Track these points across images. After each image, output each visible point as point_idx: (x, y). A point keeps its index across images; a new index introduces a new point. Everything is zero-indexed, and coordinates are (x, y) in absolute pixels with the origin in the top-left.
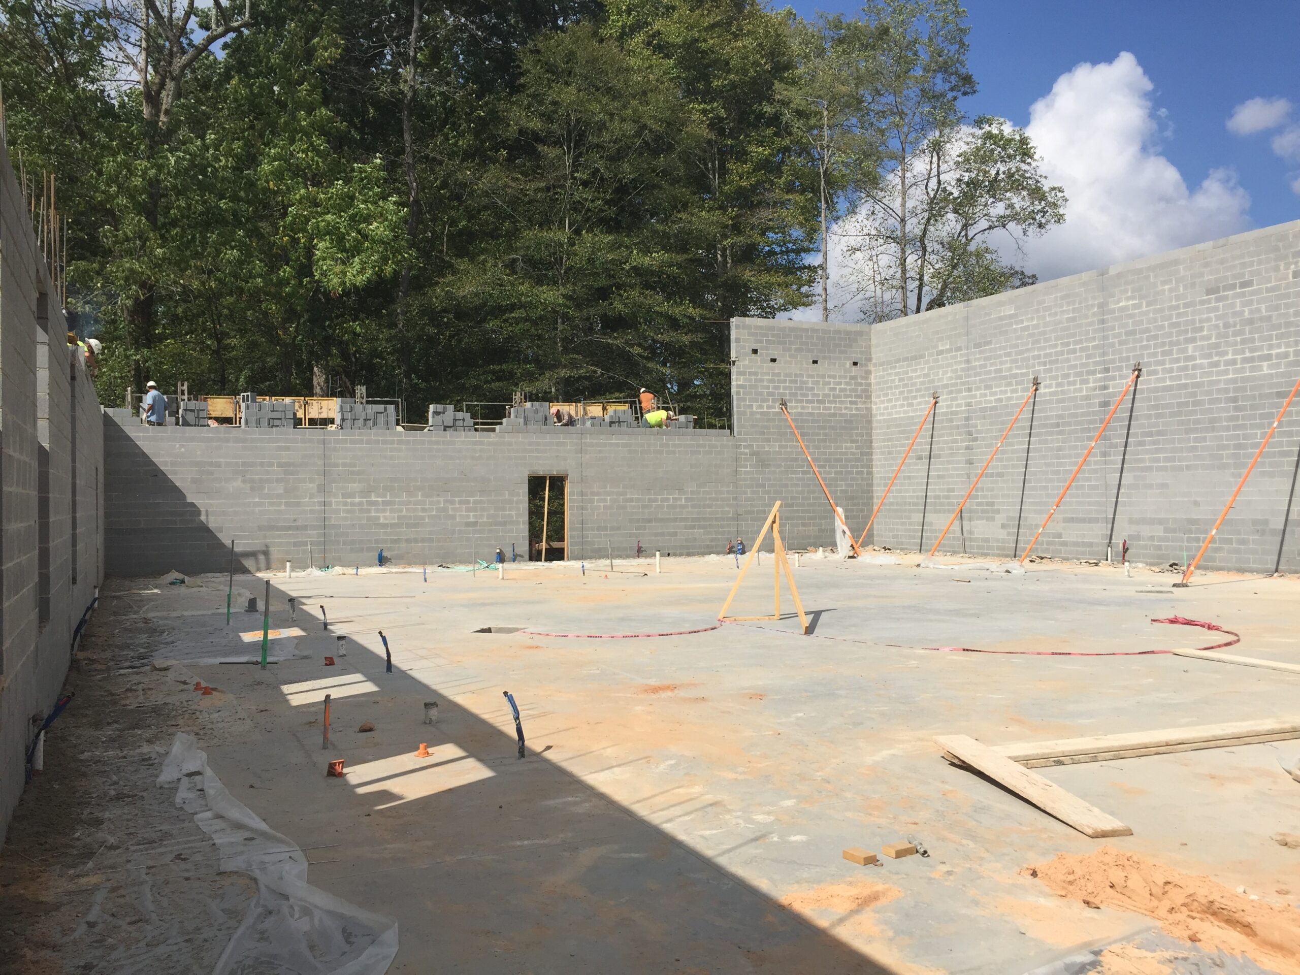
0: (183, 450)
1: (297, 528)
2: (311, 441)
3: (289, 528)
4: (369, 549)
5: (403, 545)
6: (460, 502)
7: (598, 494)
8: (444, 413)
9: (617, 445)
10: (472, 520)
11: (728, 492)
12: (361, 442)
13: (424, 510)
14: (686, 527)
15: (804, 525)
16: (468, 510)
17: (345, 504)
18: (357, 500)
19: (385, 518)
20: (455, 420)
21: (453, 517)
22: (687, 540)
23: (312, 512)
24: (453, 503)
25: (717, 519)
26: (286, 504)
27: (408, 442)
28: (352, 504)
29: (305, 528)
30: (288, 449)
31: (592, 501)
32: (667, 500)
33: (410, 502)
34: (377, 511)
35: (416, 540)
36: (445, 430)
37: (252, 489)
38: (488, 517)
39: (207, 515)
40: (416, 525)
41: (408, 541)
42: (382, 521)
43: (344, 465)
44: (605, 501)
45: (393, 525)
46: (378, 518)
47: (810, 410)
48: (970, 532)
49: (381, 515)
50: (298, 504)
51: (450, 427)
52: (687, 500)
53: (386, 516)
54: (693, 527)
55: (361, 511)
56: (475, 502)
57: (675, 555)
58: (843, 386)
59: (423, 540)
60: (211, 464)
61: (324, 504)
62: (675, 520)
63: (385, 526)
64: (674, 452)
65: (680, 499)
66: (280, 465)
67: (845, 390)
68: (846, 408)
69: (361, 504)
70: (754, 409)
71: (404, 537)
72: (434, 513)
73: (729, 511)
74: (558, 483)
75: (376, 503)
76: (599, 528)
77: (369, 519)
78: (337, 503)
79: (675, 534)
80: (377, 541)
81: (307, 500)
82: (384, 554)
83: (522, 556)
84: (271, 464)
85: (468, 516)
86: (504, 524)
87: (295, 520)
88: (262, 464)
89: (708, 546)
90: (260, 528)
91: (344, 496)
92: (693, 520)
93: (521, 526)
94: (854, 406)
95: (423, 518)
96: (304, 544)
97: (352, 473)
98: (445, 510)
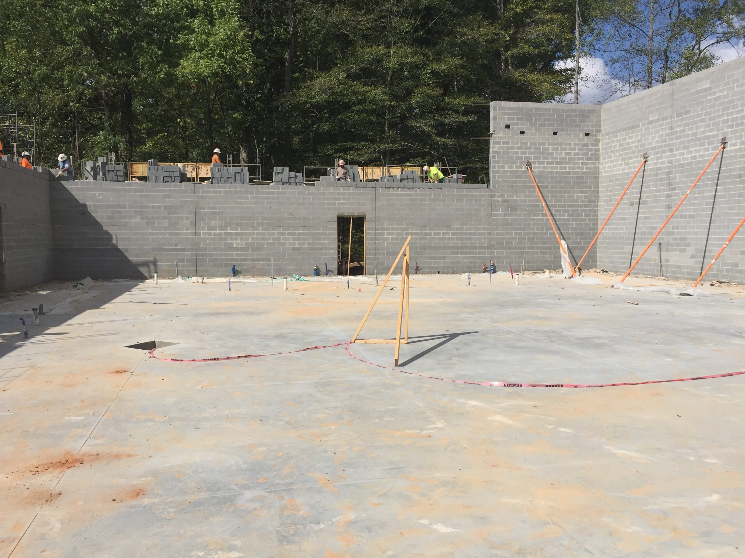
0: (101, 197)
1: (178, 250)
2: (186, 191)
3: (172, 250)
4: (227, 265)
5: (250, 263)
6: (289, 234)
7: (387, 229)
8: (282, 173)
9: (402, 195)
10: (297, 246)
11: (484, 229)
12: (220, 192)
13: (264, 239)
14: (452, 253)
15: (542, 253)
16: (294, 239)
17: (210, 234)
18: (218, 232)
19: (237, 244)
20: (290, 178)
21: (284, 244)
22: (452, 263)
23: (187, 239)
24: (284, 234)
25: (475, 248)
26: (170, 234)
27: (252, 193)
28: (215, 234)
29: (183, 250)
30: (170, 197)
31: (383, 234)
32: (438, 234)
33: (254, 234)
34: (231, 239)
35: (258, 260)
36: (283, 184)
37: (147, 223)
38: (309, 244)
39: (117, 241)
40: (258, 249)
41: (253, 260)
42: (235, 246)
43: (209, 208)
44: (393, 234)
45: (242, 249)
46: (232, 244)
47: (550, 170)
48: (667, 260)
49: (234, 242)
50: (178, 234)
51: (287, 182)
52: (453, 234)
53: (237, 243)
54: (457, 253)
55: (221, 239)
56: (299, 234)
57: (443, 273)
58: (576, 151)
59: (263, 260)
60: (119, 206)
61: (196, 234)
62: (444, 248)
63: (237, 249)
64: (444, 200)
65: (448, 234)
66: (165, 208)
67: (578, 154)
68: (578, 168)
69: (220, 234)
70: (506, 169)
71: (250, 257)
72: (271, 241)
73: (484, 243)
74: (359, 222)
75: (231, 234)
76: (388, 253)
77: (226, 244)
78: (205, 234)
79: (444, 258)
80: (232, 260)
81: (184, 231)
82: (237, 268)
83: (332, 272)
84: (159, 207)
85: (295, 244)
86: (320, 249)
87: (176, 245)
88: (153, 207)
89: (468, 267)
90: (153, 250)
91: (209, 229)
92: (458, 248)
93: (332, 251)
94: (585, 166)
95: (263, 245)
96: (183, 261)
97: (214, 213)
98: (278, 239)
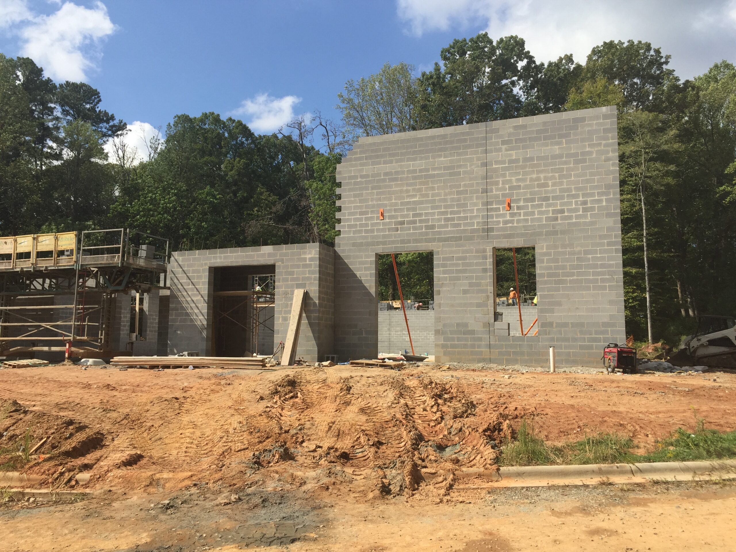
4: (403, 349)
13: (419, 337)
17: (396, 334)
21: (429, 339)
23: (386, 337)
24: (429, 334)
27: (414, 314)
29: (384, 342)
40: (417, 342)
43: (395, 322)
49: (406, 338)
50: (382, 334)
55: (400, 337)
59: (419, 347)
61: (390, 334)
69: (400, 334)
72: (423, 338)
75: (405, 334)
77: (403, 339)
78: (393, 334)
80: (405, 347)
82: (407, 351)
91: (395, 332)
95: (419, 339)
96: (384, 347)
97: (398, 324)
98: (426, 337)
